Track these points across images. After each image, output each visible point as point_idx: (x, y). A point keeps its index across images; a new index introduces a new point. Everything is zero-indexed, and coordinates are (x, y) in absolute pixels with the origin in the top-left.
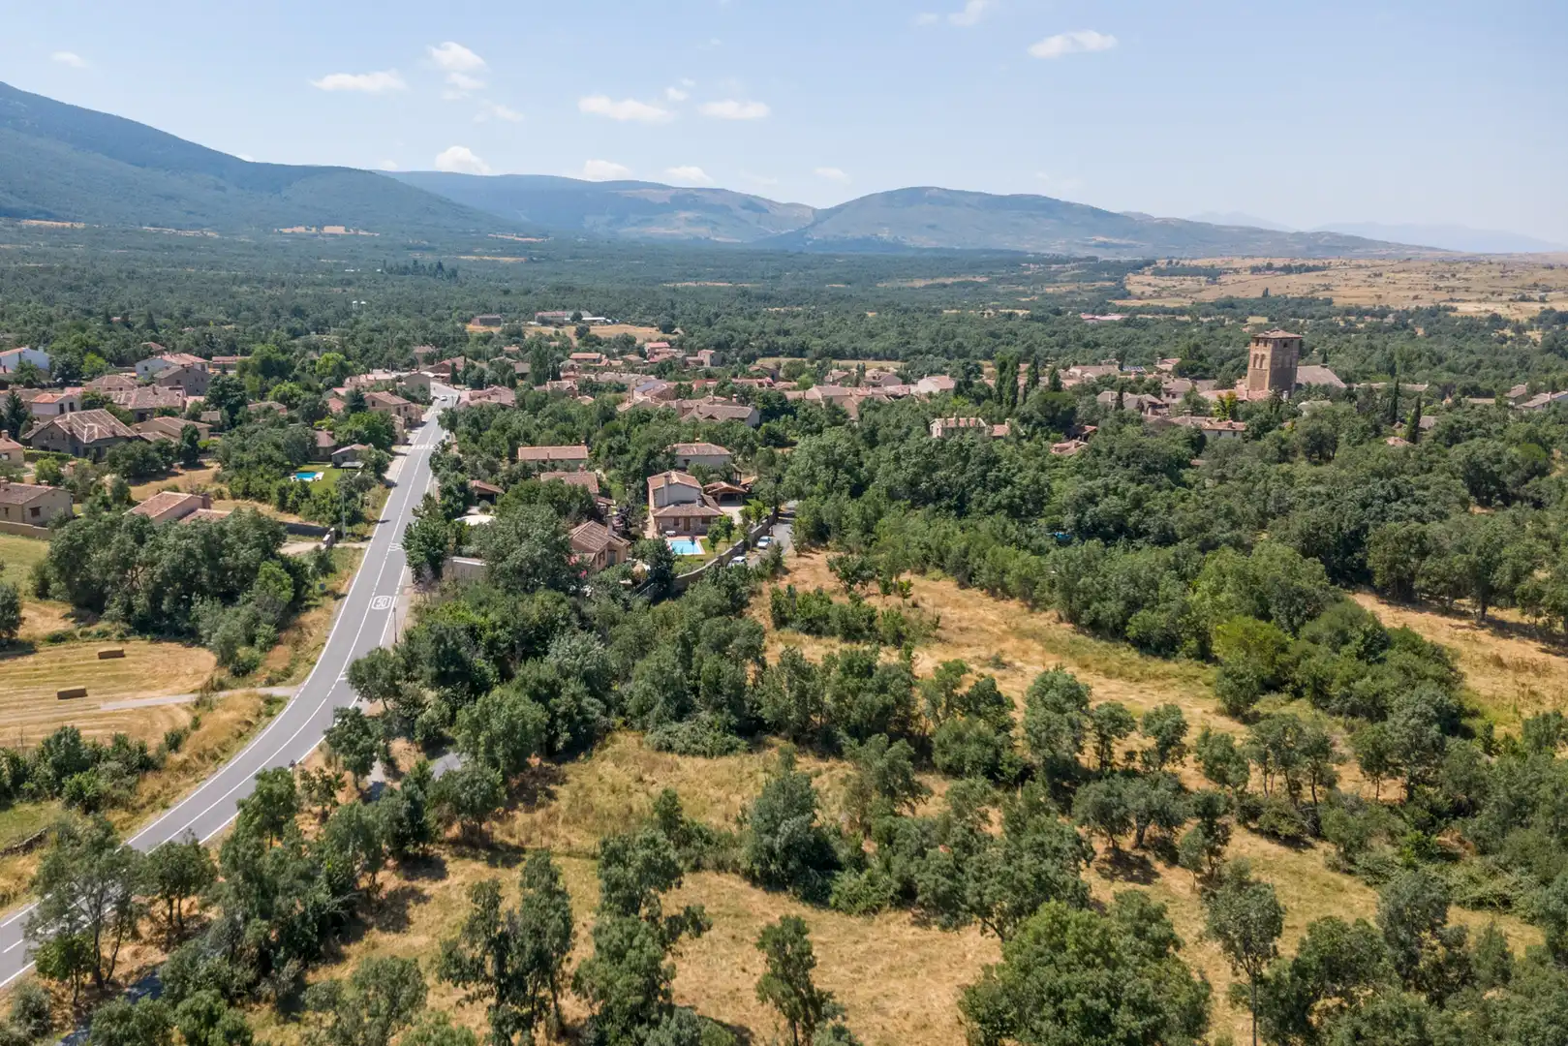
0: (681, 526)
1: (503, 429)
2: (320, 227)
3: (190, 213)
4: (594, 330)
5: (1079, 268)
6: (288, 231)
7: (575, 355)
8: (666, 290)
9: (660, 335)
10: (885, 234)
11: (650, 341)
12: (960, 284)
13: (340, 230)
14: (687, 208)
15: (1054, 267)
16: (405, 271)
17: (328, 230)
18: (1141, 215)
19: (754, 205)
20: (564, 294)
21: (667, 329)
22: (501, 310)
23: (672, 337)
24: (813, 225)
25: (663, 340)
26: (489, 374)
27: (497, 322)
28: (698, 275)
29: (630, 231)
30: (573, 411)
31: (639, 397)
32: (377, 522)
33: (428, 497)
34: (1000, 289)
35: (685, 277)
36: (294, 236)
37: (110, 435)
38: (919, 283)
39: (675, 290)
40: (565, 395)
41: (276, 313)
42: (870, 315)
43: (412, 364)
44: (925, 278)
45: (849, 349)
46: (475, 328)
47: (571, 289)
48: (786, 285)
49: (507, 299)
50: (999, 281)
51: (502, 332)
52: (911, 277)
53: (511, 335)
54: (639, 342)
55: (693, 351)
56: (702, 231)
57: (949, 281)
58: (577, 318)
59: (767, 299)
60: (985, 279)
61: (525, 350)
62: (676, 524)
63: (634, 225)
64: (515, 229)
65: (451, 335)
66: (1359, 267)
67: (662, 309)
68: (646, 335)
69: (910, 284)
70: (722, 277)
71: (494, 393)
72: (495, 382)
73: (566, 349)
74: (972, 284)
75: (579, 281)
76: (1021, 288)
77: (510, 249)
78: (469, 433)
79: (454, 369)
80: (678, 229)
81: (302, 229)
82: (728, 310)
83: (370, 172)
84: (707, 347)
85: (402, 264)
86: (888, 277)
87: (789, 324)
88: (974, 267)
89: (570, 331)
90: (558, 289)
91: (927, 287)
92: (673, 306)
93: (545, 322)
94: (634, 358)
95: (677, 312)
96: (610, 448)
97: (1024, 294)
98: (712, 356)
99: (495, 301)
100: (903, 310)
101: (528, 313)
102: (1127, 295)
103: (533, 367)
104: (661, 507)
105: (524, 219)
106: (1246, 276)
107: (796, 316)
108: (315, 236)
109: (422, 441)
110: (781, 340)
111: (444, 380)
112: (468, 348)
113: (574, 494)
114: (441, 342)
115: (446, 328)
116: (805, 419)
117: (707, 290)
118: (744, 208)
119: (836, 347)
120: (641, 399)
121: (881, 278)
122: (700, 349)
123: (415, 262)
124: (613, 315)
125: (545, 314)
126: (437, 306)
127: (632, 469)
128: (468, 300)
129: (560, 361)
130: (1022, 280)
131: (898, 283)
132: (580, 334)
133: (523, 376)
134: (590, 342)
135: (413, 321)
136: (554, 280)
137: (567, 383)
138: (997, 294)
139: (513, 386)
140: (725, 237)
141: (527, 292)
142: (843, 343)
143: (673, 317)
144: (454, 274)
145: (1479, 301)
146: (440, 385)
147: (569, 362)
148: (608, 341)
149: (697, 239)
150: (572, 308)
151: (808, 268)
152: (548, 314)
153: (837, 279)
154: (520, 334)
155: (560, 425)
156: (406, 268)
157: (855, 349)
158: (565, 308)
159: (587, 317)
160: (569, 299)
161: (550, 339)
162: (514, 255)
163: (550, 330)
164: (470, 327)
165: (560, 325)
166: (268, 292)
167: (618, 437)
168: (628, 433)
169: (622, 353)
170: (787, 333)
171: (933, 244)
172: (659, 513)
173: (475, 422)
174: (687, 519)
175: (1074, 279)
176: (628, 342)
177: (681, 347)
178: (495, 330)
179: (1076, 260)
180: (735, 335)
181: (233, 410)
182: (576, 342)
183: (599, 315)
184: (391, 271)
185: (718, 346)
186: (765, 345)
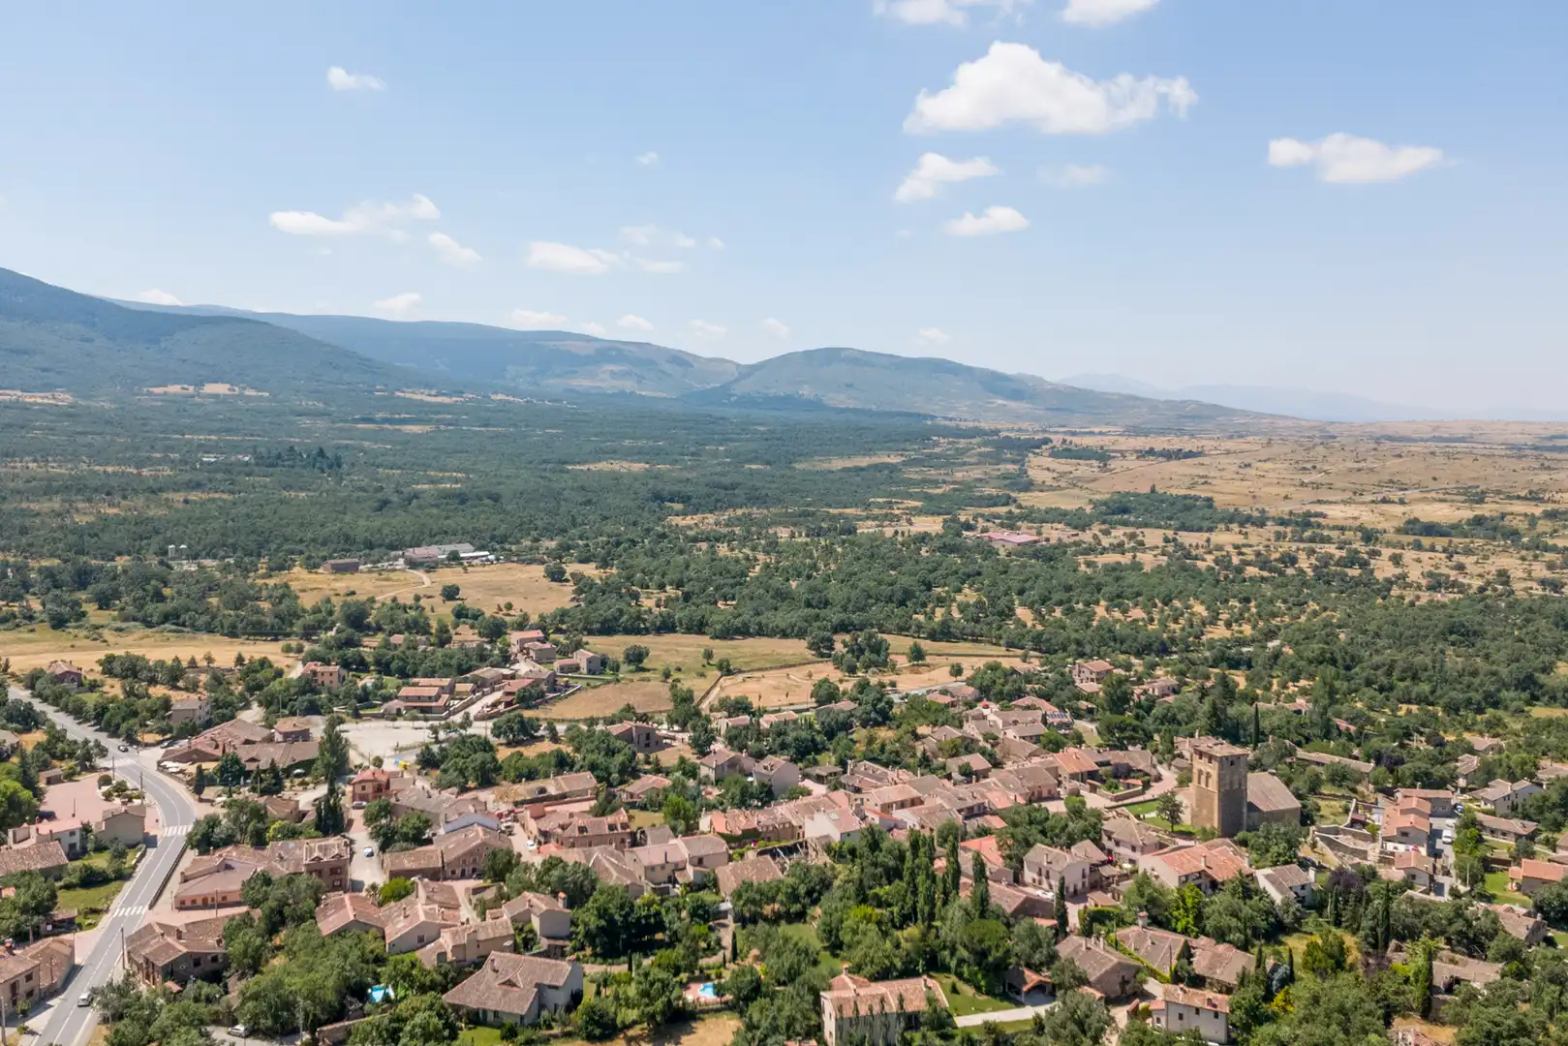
2: (200, 384)
5: (984, 444)
6: (160, 390)
10: (807, 392)
13: (221, 389)
14: (612, 361)
15: (962, 443)
16: (276, 460)
18: (1033, 377)
19: (680, 360)
21: (557, 575)
24: (737, 380)
29: (553, 384)
35: (600, 454)
36: (166, 397)
38: (839, 463)
44: (842, 457)
50: (912, 463)
52: (830, 454)
56: (628, 385)
57: (866, 462)
58: (453, 557)
60: (897, 462)
63: (558, 376)
64: (427, 386)
66: (1228, 453)
69: (827, 465)
74: (886, 466)
80: (605, 381)
81: (177, 389)
88: (889, 441)
91: (843, 471)
93: (413, 565)
98: (590, 661)
101: (397, 548)
102: (1029, 486)
106: (1132, 462)
108: (193, 396)
121: (800, 456)
124: (500, 546)
125: (416, 553)
130: (934, 461)
131: (818, 464)
132: (449, 595)
144: (337, 462)
145: (1344, 502)
149: (622, 394)
152: (419, 553)
153: (756, 459)
156: (279, 456)
165: (432, 568)
171: (849, 403)
175: (981, 460)
179: (982, 433)
184: (258, 460)
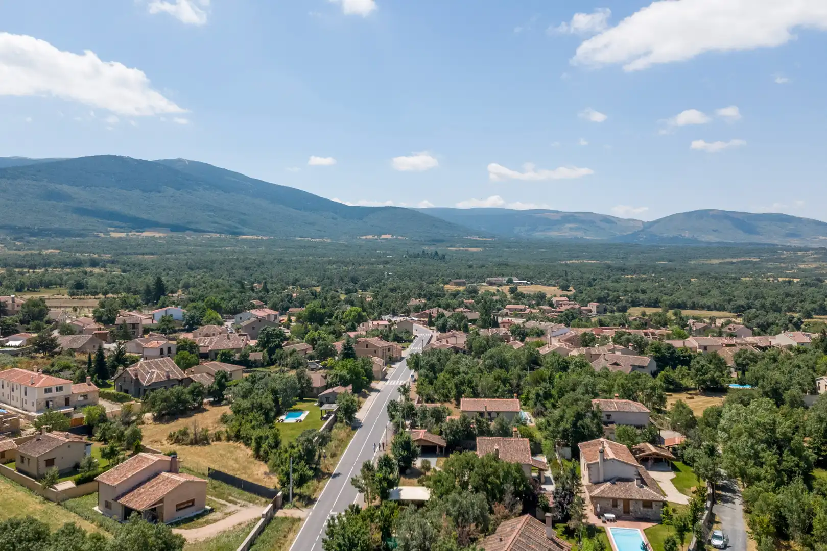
0: (621, 507)
1: (454, 373)
2: (380, 235)
3: (318, 230)
4: (521, 289)
5: (816, 253)
6: (364, 237)
7: (508, 307)
8: (561, 265)
9: (560, 292)
10: (687, 234)
11: (555, 296)
12: (741, 262)
13: (389, 236)
14: (569, 222)
15: (800, 253)
16: (417, 256)
17: (383, 236)
19: (608, 220)
20: (503, 268)
21: (565, 288)
22: (466, 277)
23: (569, 294)
24: (642, 230)
25: (564, 296)
26: (451, 322)
27: (463, 284)
28: (578, 257)
29: (538, 235)
30: (507, 355)
31: (556, 344)
32: (330, 475)
33: (368, 467)
34: (770, 265)
35: (571, 258)
36: (366, 240)
37: (164, 379)
38: (716, 261)
39: (567, 265)
40: (502, 340)
41: (342, 280)
42: (692, 280)
43: (407, 313)
44: (718, 258)
45: (689, 303)
46: (450, 288)
47: (507, 265)
48: (632, 262)
49: (469, 271)
50: (767, 261)
51: (465, 290)
52: (709, 258)
53: (470, 292)
54: (548, 296)
55: (584, 303)
56: (579, 234)
57: (734, 260)
58: (510, 281)
59: (623, 270)
60: (758, 260)
61: (478, 302)
62: (615, 505)
63: (541, 231)
64: (478, 234)
65: (435, 292)
67: (560, 276)
68: (551, 291)
69: (708, 262)
70: (592, 258)
71: (453, 336)
72: (454, 327)
73: (503, 302)
74: (750, 262)
75: (511, 260)
76: (782, 265)
77: (475, 244)
78: (426, 376)
79: (430, 317)
80: (566, 233)
81: (370, 237)
82: (600, 276)
83: (406, 209)
84: (592, 301)
85: (416, 252)
86: (694, 258)
87: (643, 286)
88: (748, 253)
89: (506, 289)
90: (500, 265)
91: (720, 263)
92: (566, 274)
93: (491, 284)
94: (546, 307)
95: (569, 278)
96: (538, 395)
97: (787, 269)
98: (598, 307)
99: (463, 271)
100: (714, 277)
101: (482, 278)
103: (482, 315)
104: (597, 483)
105: (483, 229)
107: (645, 280)
108: (377, 239)
109: (395, 378)
110: (641, 296)
111: (424, 323)
112: (443, 301)
113: (507, 474)
114: (429, 296)
115: (433, 288)
116: (698, 370)
117: (585, 265)
118: (601, 221)
119: (680, 301)
120: (558, 345)
121: (690, 258)
122: (589, 302)
123: (424, 251)
124: (531, 280)
125: (491, 279)
126: (431, 275)
127: (561, 428)
128: (449, 271)
129: (499, 310)
130: (783, 260)
131: (702, 261)
132: (513, 291)
133: (474, 321)
134: (519, 297)
135: (415, 284)
136: (497, 259)
137: (503, 330)
138: (769, 268)
139: (466, 329)
140: (590, 237)
141: (483, 266)
142: (684, 299)
143: (567, 280)
144: (443, 257)
146: (421, 326)
147: (505, 311)
148: (529, 296)
149: (576, 238)
150: (507, 276)
151: (644, 253)
152: (493, 279)
153: (663, 259)
154: (475, 291)
155: (497, 371)
156: (418, 254)
157: (693, 303)
158: (503, 275)
159: (516, 281)
160: (505, 271)
161: (494, 295)
162: (476, 247)
163: (493, 289)
164: (447, 287)
165: (500, 285)
166: (345, 268)
167: (543, 384)
168: (551, 378)
169: (538, 304)
170: (644, 292)
171: (717, 240)
172: (597, 492)
173: (432, 368)
174: (627, 502)
175: (816, 260)
176: (541, 298)
177: (575, 299)
178: (461, 289)
179: (813, 249)
180: (610, 293)
181: (271, 352)
182: (509, 296)
183: (523, 279)
184: (410, 256)
185: (599, 300)
186: (630, 300)
